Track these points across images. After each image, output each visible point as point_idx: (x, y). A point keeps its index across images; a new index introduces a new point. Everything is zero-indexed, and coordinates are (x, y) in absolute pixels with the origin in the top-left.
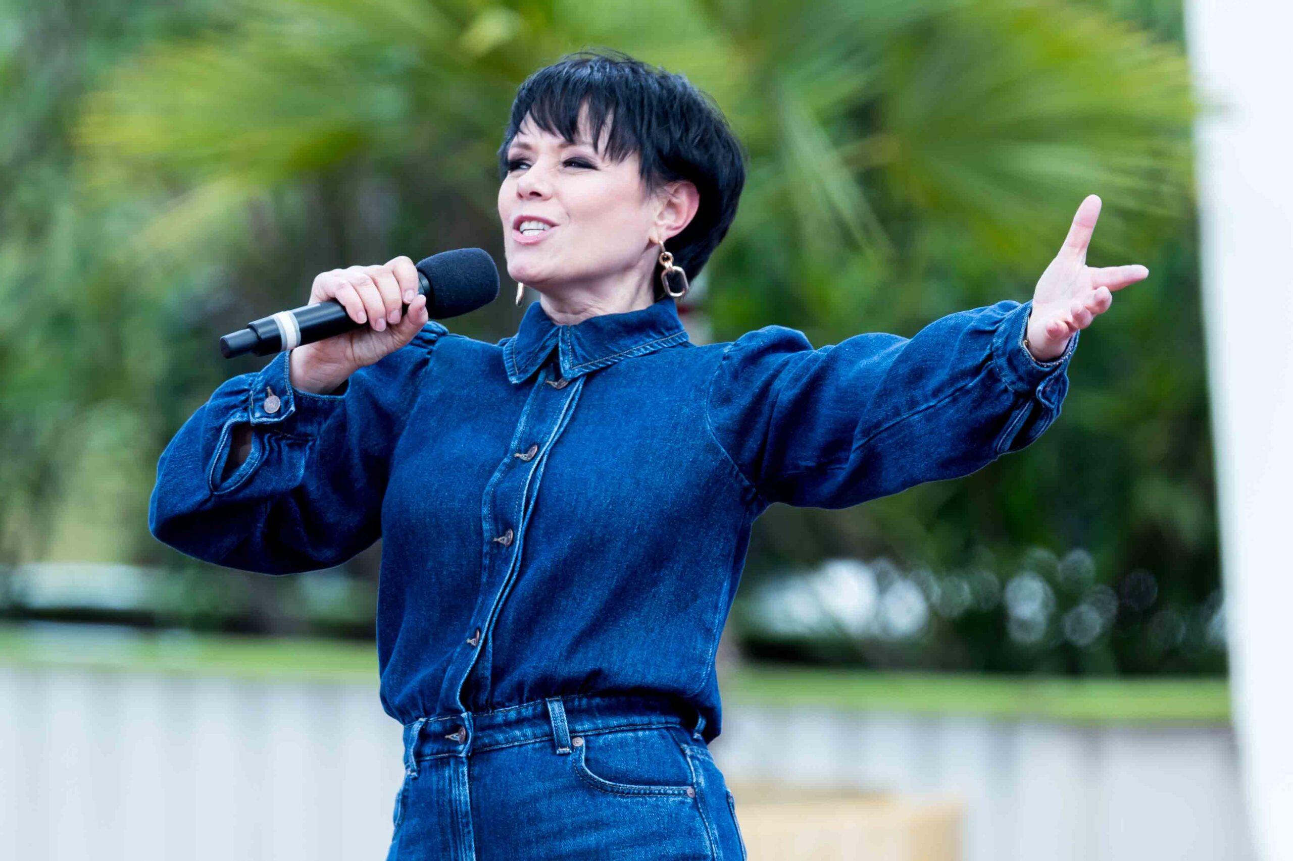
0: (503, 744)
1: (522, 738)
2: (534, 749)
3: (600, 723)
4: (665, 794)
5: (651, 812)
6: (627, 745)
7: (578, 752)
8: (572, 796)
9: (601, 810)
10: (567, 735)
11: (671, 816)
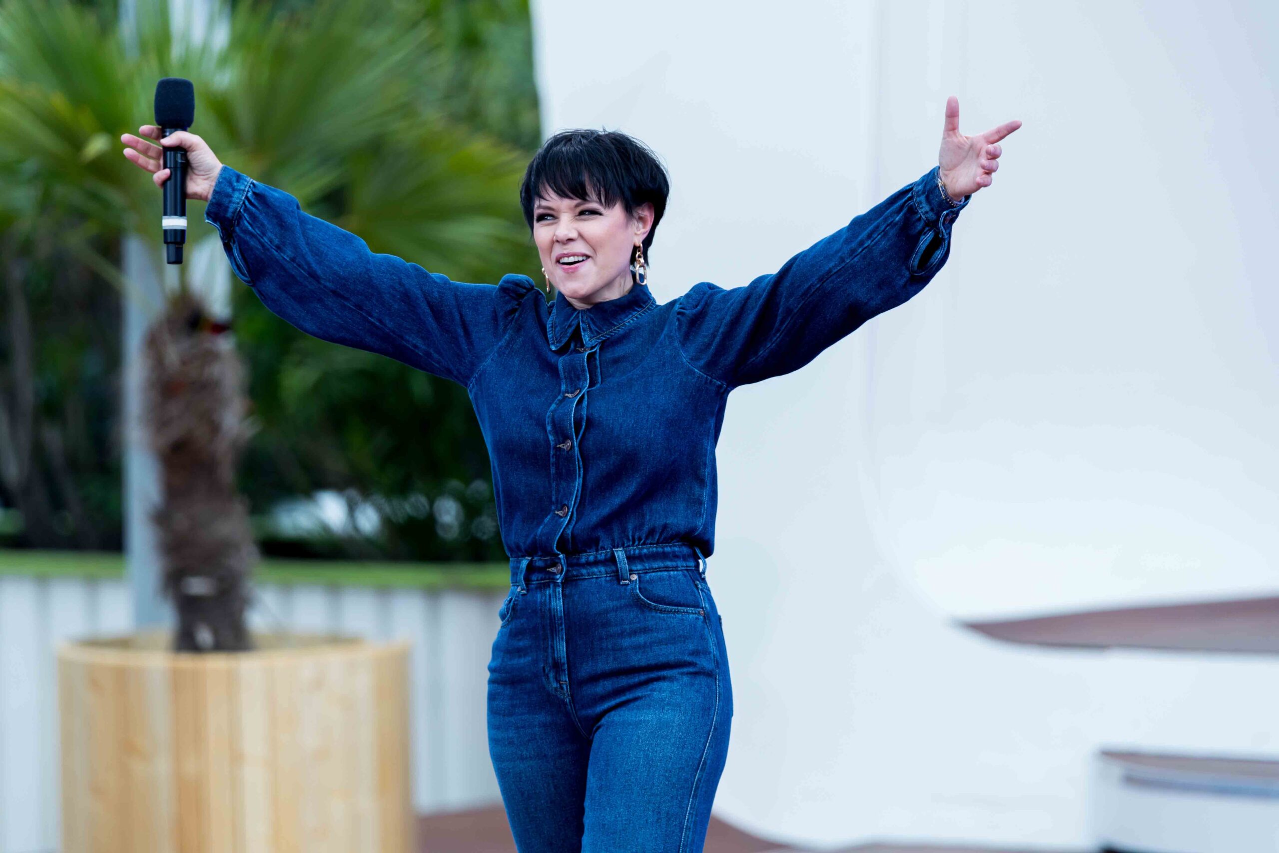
0: (585, 576)
1: (598, 573)
2: (606, 581)
3: (647, 565)
4: (687, 612)
5: (679, 623)
6: (664, 580)
7: (634, 584)
8: (630, 611)
9: (648, 621)
10: (627, 573)
11: (691, 625)
